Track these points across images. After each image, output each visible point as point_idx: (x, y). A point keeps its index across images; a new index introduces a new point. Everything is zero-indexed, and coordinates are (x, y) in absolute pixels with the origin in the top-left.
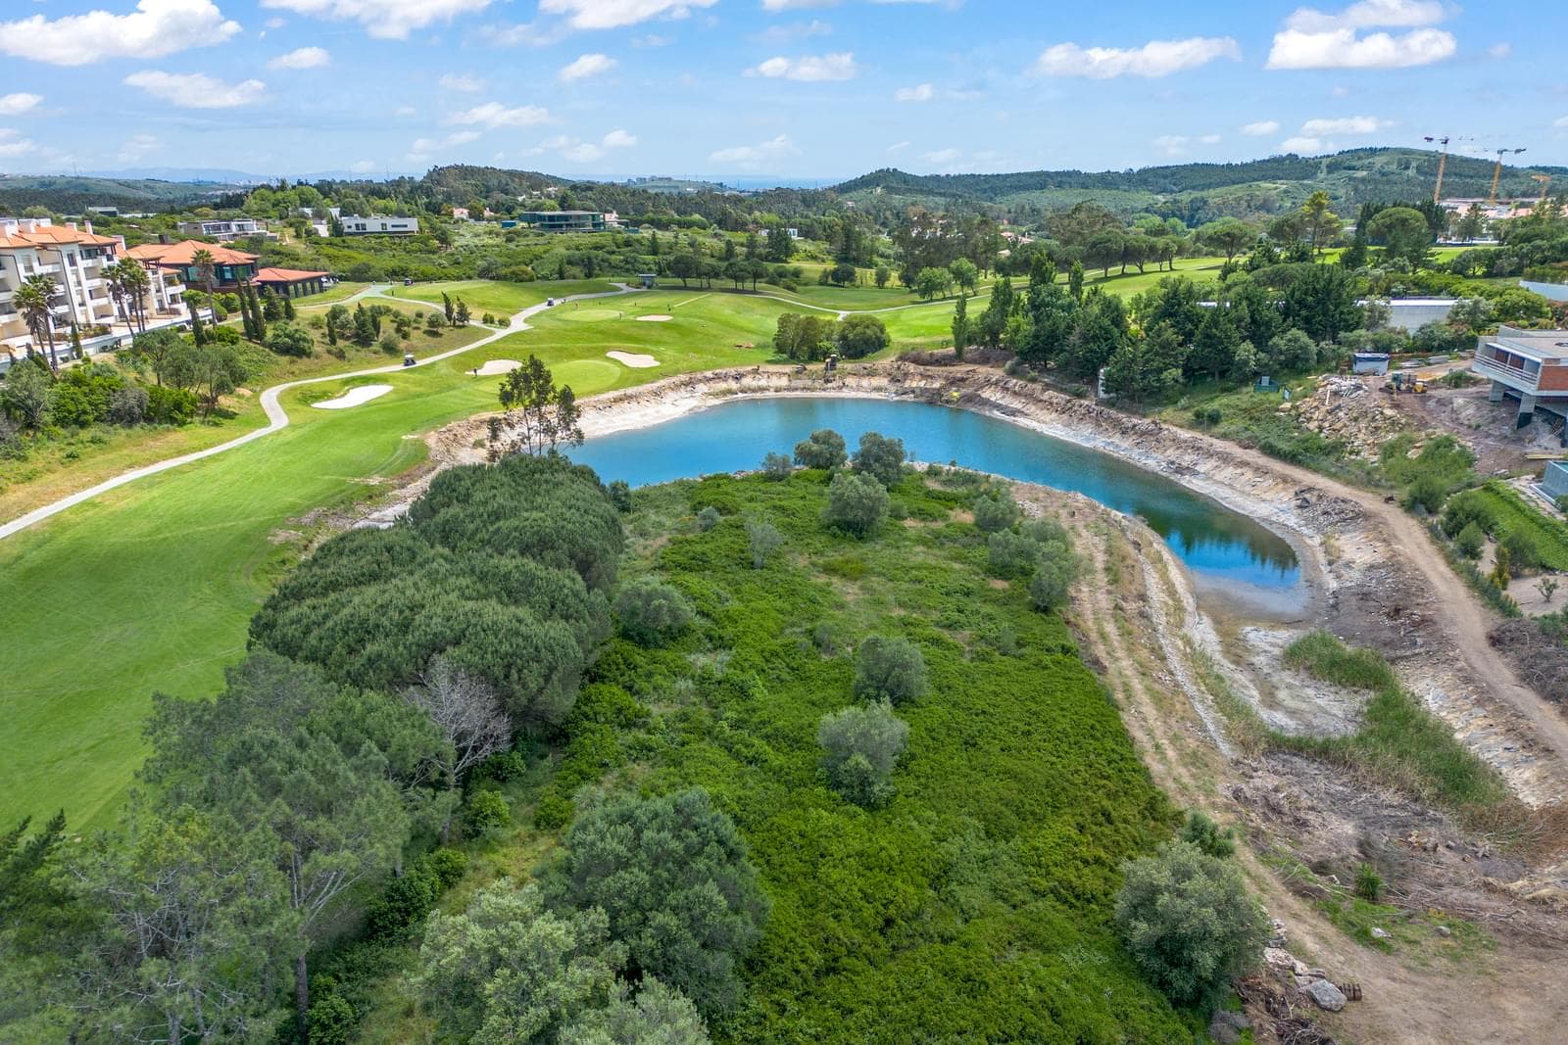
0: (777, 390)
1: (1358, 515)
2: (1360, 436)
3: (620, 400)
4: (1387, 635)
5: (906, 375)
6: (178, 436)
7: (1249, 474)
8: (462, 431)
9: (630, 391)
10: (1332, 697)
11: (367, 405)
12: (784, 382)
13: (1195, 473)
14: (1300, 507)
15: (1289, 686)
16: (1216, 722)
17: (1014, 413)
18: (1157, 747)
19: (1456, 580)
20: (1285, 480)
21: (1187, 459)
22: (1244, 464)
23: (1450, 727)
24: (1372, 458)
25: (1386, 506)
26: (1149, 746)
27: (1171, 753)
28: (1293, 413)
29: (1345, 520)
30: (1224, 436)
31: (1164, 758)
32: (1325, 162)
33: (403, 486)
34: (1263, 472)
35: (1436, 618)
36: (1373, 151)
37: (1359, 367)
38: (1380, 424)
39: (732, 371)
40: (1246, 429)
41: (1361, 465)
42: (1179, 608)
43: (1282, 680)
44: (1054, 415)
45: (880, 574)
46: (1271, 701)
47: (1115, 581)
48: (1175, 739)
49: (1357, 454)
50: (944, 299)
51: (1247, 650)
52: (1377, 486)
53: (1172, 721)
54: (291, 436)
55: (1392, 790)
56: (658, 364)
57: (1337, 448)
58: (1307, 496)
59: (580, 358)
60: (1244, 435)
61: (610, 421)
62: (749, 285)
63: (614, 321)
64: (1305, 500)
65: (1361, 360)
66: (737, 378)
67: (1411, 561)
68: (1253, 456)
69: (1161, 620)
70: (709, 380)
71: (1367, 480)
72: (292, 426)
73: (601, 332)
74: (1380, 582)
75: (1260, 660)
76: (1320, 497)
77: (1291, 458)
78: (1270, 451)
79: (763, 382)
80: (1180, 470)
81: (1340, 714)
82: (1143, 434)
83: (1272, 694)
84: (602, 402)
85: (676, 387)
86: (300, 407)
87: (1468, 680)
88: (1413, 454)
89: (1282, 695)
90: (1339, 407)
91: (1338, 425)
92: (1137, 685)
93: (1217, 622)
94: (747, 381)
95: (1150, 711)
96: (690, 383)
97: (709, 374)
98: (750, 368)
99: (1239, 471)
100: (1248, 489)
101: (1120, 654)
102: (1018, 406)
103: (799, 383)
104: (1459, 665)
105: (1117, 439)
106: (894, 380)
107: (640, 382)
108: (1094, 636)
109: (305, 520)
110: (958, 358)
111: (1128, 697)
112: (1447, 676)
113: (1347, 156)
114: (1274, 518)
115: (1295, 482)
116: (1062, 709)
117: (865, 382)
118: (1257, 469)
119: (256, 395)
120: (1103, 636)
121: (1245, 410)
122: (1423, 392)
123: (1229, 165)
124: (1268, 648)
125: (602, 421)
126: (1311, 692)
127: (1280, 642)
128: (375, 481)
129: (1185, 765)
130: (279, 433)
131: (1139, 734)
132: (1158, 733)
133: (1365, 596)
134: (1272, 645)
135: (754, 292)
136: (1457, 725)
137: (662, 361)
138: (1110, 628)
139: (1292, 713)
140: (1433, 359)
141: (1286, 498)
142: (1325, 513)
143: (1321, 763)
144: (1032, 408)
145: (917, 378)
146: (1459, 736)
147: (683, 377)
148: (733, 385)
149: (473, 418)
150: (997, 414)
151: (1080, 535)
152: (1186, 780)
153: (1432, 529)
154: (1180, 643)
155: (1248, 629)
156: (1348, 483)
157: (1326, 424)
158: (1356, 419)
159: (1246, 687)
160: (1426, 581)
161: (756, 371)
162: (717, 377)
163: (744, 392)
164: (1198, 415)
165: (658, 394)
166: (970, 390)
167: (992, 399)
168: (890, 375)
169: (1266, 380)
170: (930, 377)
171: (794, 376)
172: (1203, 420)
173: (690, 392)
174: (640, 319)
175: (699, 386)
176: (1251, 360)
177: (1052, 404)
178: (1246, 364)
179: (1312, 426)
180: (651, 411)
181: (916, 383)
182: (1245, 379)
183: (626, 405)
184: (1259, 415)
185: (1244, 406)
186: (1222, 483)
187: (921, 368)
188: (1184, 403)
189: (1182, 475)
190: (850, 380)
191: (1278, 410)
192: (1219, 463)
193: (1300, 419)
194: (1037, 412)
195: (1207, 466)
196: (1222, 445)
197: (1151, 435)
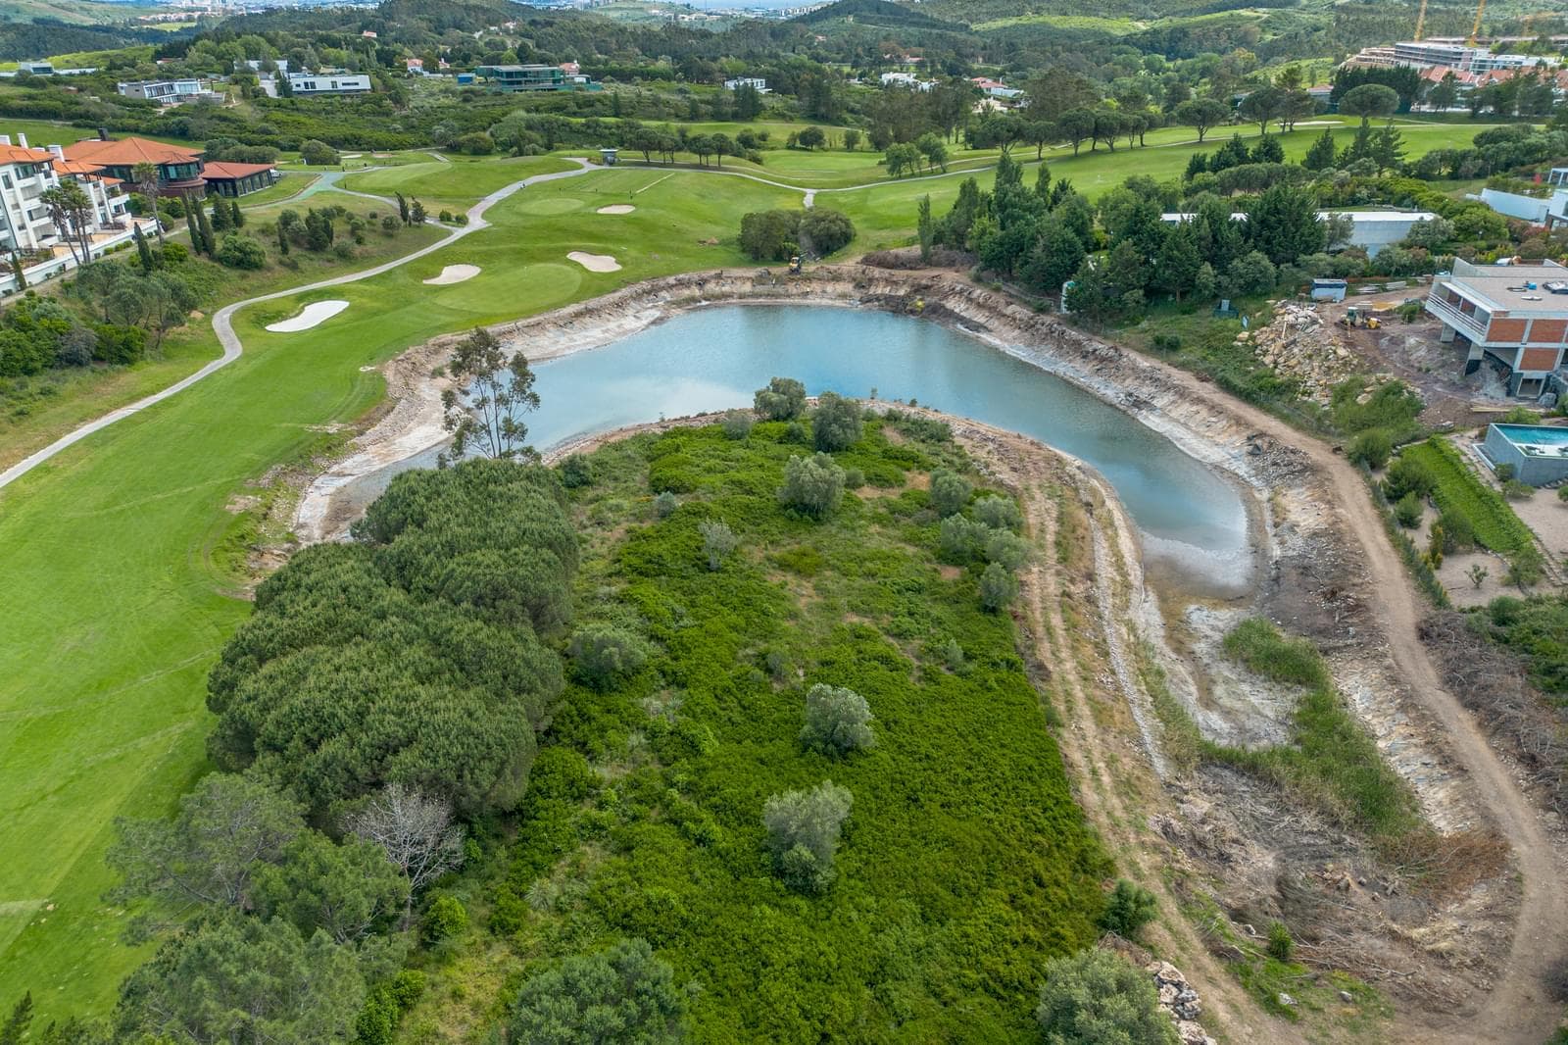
0: (741, 296)
1: (1305, 468)
2: (1313, 375)
3: (579, 315)
4: (1322, 621)
5: (871, 280)
6: (130, 377)
7: (1204, 413)
8: (420, 358)
9: (592, 303)
10: (1265, 695)
11: (322, 326)
12: (747, 287)
13: (1152, 408)
14: (1251, 454)
15: (1227, 681)
16: (1154, 730)
17: (978, 327)
18: (1094, 772)
19: (1393, 555)
20: (1239, 421)
21: (1145, 391)
22: (1200, 401)
23: (1374, 737)
24: (1321, 399)
25: (1333, 457)
26: (1086, 772)
27: (1106, 779)
28: (1250, 343)
29: (1293, 473)
30: (1183, 366)
31: (1099, 787)
33: (361, 433)
34: (1216, 410)
35: (1371, 605)
37: (1318, 293)
38: (1332, 363)
39: (695, 276)
40: (1205, 358)
41: (1312, 407)
42: (1127, 586)
43: (1219, 673)
44: (1017, 332)
45: (834, 568)
46: (1208, 702)
47: (1063, 560)
48: (1111, 762)
49: (1310, 395)
50: (913, 175)
51: (1190, 635)
52: (1327, 433)
53: (1110, 738)
54: (246, 369)
55: (1313, 812)
56: (619, 267)
57: (1288, 389)
58: (1259, 442)
59: (540, 260)
60: (1201, 366)
61: (572, 340)
62: (713, 158)
63: (575, 213)
64: (1257, 447)
65: (1319, 286)
66: (701, 283)
67: (1352, 530)
68: (1208, 390)
69: (1107, 604)
70: (671, 287)
71: (1317, 426)
72: (246, 357)
73: (559, 229)
74: (1321, 554)
75: (1201, 647)
76: (1271, 445)
77: (1247, 397)
78: (1227, 387)
79: (726, 289)
80: (1138, 404)
81: (1271, 715)
82: (1103, 359)
83: (1209, 691)
84: (562, 318)
85: (638, 297)
86: (254, 332)
87: (1394, 681)
88: (1362, 400)
89: (1219, 691)
90: (1294, 342)
91: (1293, 362)
92: (1078, 692)
93: (1163, 599)
94: (710, 286)
95: (1089, 725)
96: (653, 291)
97: (671, 280)
98: (713, 273)
99: (1194, 408)
100: (1202, 429)
101: (1065, 654)
102: (981, 319)
103: (759, 289)
104: (1389, 661)
105: (1078, 363)
106: (859, 286)
107: (600, 292)
108: (1040, 631)
109: (264, 482)
110: (926, 261)
111: (1070, 710)
112: (1374, 674)
114: (1226, 466)
115: (1248, 425)
116: (1003, 746)
117: (829, 288)
118: (1214, 408)
119: (208, 317)
120: (1049, 630)
121: (1204, 337)
122: (1377, 328)
124: (1209, 633)
125: (563, 340)
126: (1246, 688)
127: (1221, 625)
128: (333, 428)
129: (1119, 795)
130: (232, 366)
131: (1077, 757)
132: (1096, 754)
133: (1305, 570)
134: (1213, 628)
135: (719, 168)
136: (1380, 731)
137: (623, 264)
138: (1056, 620)
139: (1227, 713)
140: (1390, 286)
141: (1237, 442)
142: (1275, 464)
143: (1250, 777)
144: (994, 324)
145: (882, 284)
146: (1381, 744)
147: (646, 285)
148: (696, 292)
149: (431, 341)
150: (961, 328)
151: (1033, 498)
152: (1119, 813)
153: (1374, 489)
154: (1124, 630)
155: (1192, 607)
156: (1298, 428)
157: (1281, 360)
158: (1310, 357)
159: (1185, 682)
160: (1364, 555)
161: (719, 276)
162: (681, 284)
163: (706, 299)
164: (1159, 341)
165: (620, 305)
166: (935, 299)
167: (957, 310)
168: (854, 280)
169: (1226, 303)
170: (896, 283)
171: (759, 280)
172: (1164, 347)
173: (653, 301)
174: (601, 211)
175: (664, 294)
176: (1211, 282)
177: (1014, 319)
178: (1206, 287)
179: (1268, 360)
180: (612, 325)
181: (881, 290)
182: (1203, 302)
183: (587, 319)
184: (1217, 343)
185: (1203, 331)
186: (1178, 421)
187: (886, 272)
188: (1144, 324)
189: (1140, 409)
190: (816, 286)
191: (1235, 339)
192: (1175, 398)
193: (1257, 351)
194: (1000, 328)
195: (1163, 400)
196: (1181, 377)
197: (1111, 361)
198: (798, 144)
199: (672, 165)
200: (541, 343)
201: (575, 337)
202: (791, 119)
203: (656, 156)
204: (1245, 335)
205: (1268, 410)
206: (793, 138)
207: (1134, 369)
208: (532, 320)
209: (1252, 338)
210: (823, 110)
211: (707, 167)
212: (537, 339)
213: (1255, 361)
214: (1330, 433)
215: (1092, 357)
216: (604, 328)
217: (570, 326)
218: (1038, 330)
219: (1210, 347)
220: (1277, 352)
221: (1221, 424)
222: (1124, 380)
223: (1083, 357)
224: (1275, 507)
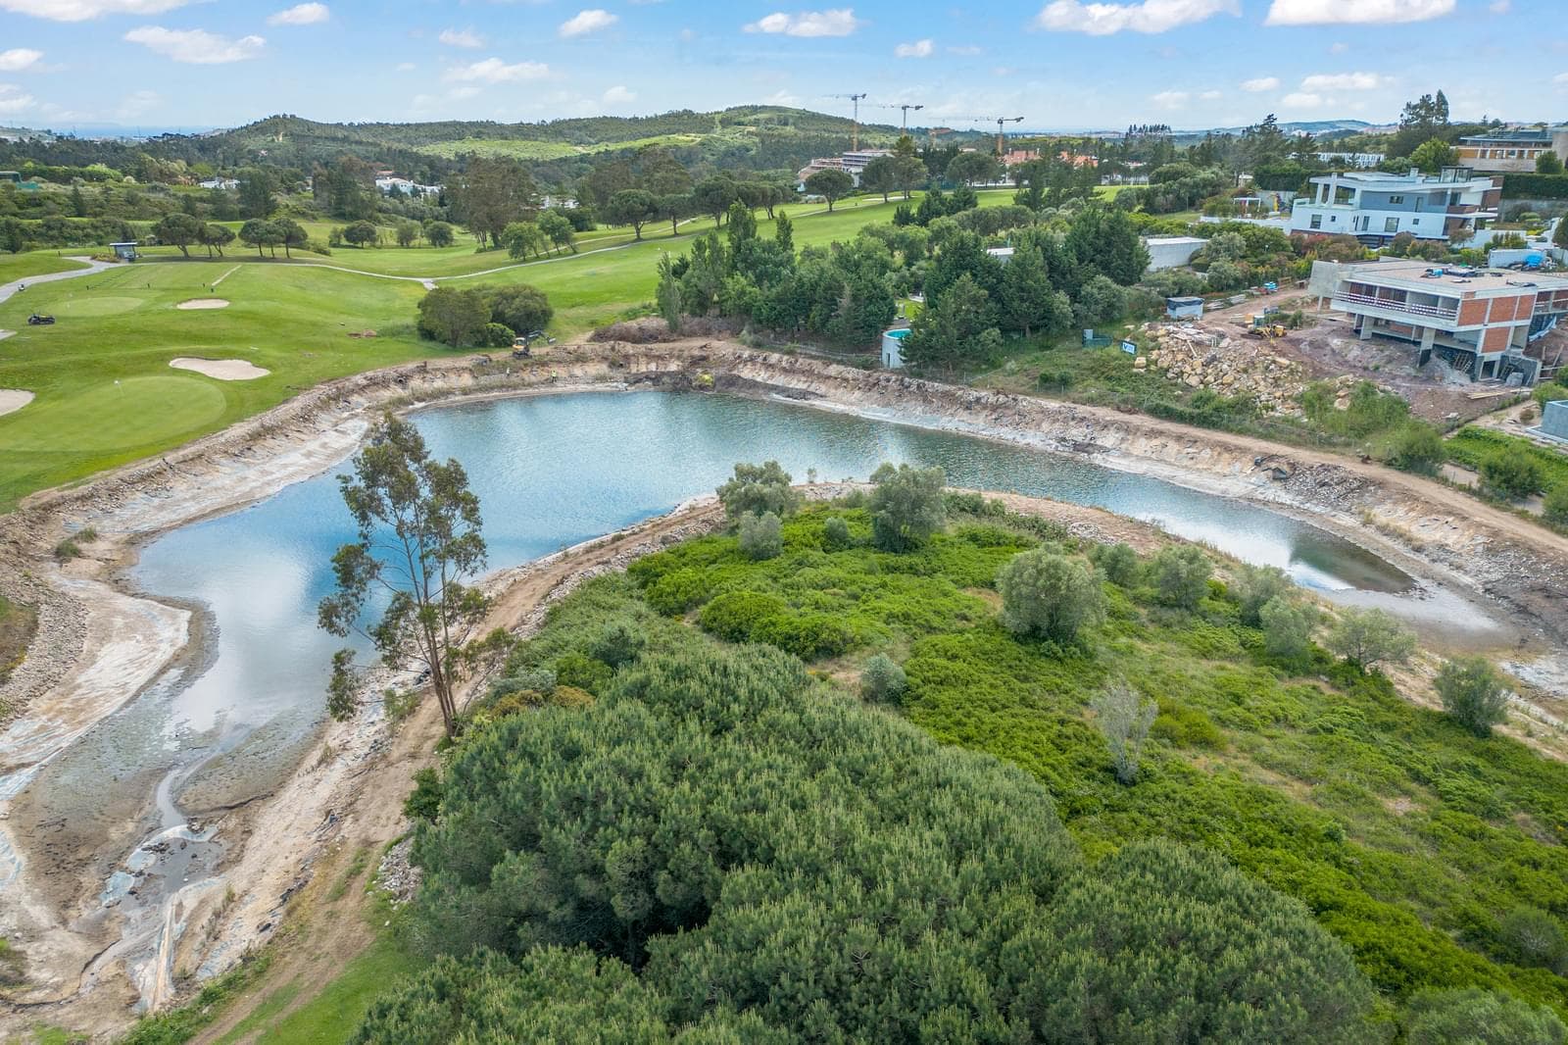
0: (465, 392)
1: (1362, 483)
2: (1262, 388)
3: (256, 436)
5: (626, 357)
7: (1173, 447)
12: (467, 380)
13: (1105, 450)
14: (1277, 479)
17: (804, 395)
20: (1227, 448)
21: (1077, 433)
22: (1154, 433)
24: (1289, 412)
25: (1372, 468)
29: (1352, 490)
30: (1091, 401)
32: (718, 118)
34: (1186, 440)
36: (755, 109)
38: (1278, 373)
39: (390, 372)
40: (1113, 391)
41: (1288, 421)
44: (857, 394)
49: (1273, 408)
56: (264, 373)
57: (1243, 405)
58: (1274, 465)
59: (126, 374)
60: (1115, 399)
61: (264, 473)
62: (280, 249)
63: (143, 312)
64: (1279, 470)
65: (1179, 305)
66: (402, 380)
67: (1528, 538)
68: (1150, 422)
70: (363, 388)
73: (133, 332)
76: (1291, 466)
77: (1204, 421)
78: (1168, 414)
79: (439, 384)
80: (1078, 447)
82: (994, 408)
84: (234, 444)
85: (324, 405)
88: (1341, 404)
90: (1214, 358)
91: (1228, 379)
94: (416, 383)
96: (341, 397)
97: (360, 379)
98: (411, 366)
99: (1156, 442)
100: (1186, 462)
102: (802, 386)
103: (484, 380)
105: (964, 415)
106: (614, 364)
107: (266, 405)
110: (675, 331)
113: (735, 112)
114: (1260, 497)
115: (1240, 450)
117: (578, 371)
118: (1179, 438)
121: (1092, 369)
122: (1284, 335)
123: (635, 119)
125: (252, 474)
133: (1545, 592)
135: (289, 261)
137: (268, 366)
141: (1247, 470)
142: (1321, 485)
144: (821, 387)
145: (643, 360)
147: (322, 390)
148: (398, 391)
150: (779, 397)
153: (1471, 492)
155: (1506, 667)
157: (1210, 378)
158: (1245, 371)
161: (422, 370)
162: (373, 383)
163: (420, 400)
164: (1046, 379)
165: (306, 417)
166: (722, 371)
167: (759, 379)
168: (605, 359)
169: (1089, 334)
170: (660, 357)
171: (478, 370)
172: (1053, 385)
173: (344, 409)
174: (183, 306)
175: (355, 398)
177: (846, 380)
179: (1194, 381)
181: (644, 367)
182: (1063, 335)
183: (270, 442)
184: (1112, 373)
185: (1086, 364)
186: (1150, 459)
187: (641, 348)
188: (1010, 365)
189: (1089, 453)
190: (556, 371)
191: (1133, 366)
192: (1121, 435)
193: (1170, 375)
194: (833, 391)
195: (1109, 439)
196: (1104, 413)
197: (1007, 408)
198: (344, 242)
199: (221, 258)
200: (219, 483)
201: (267, 467)
202: (315, 218)
203: (194, 249)
204: (1141, 361)
205: (1242, 431)
206: (336, 235)
207: (1043, 411)
208: (190, 451)
209: (1149, 363)
210: (348, 209)
211: (273, 259)
212: (208, 478)
213: (1176, 385)
214: (1334, 445)
215: (978, 407)
216: (303, 451)
217: (250, 453)
218: (885, 387)
219: (1109, 379)
220: (1199, 371)
221: (1207, 453)
222: (1039, 425)
223: (967, 408)
224: (1384, 530)
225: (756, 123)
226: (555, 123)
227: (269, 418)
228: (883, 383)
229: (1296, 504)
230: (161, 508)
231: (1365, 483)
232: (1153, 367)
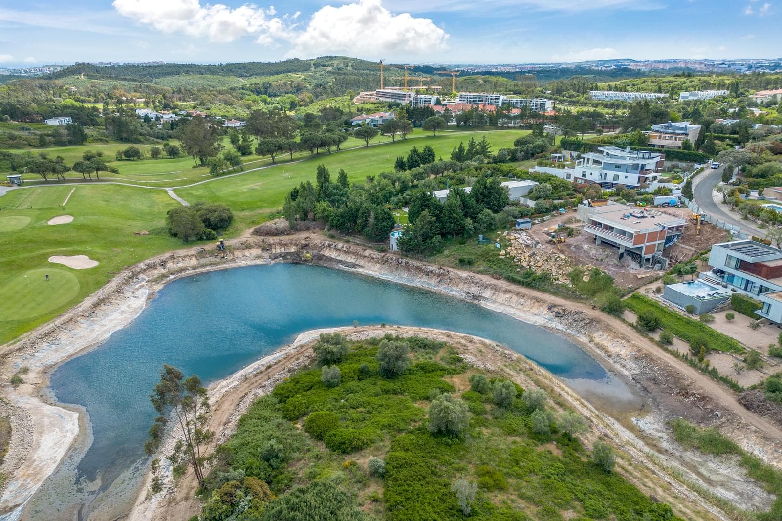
0: (194, 268)
2: (553, 270)
3: (96, 305)
4: (696, 410)
5: (270, 245)
7: (514, 297)
10: (724, 466)
12: (194, 262)
13: (486, 299)
14: (557, 317)
17: (354, 265)
19: (681, 363)
20: (537, 300)
21: (474, 290)
22: (507, 291)
24: (566, 282)
25: (596, 312)
29: (587, 324)
30: (481, 272)
32: (312, 62)
35: (709, 396)
36: (331, 58)
38: (560, 263)
39: (158, 261)
40: (490, 267)
41: (564, 286)
42: (600, 418)
43: (692, 459)
44: (378, 266)
45: (509, 475)
49: (558, 279)
50: (226, 173)
51: (653, 439)
52: (580, 298)
56: (95, 263)
57: (545, 278)
58: (556, 310)
60: (491, 272)
61: (102, 326)
62: (94, 175)
64: (558, 313)
65: (521, 223)
66: (163, 264)
67: (651, 353)
68: (506, 285)
70: (145, 270)
74: (652, 370)
75: (666, 446)
76: (563, 310)
77: (529, 285)
78: (513, 280)
79: (181, 265)
80: (475, 297)
81: (740, 479)
82: (439, 275)
84: (86, 311)
85: (127, 282)
87: (766, 439)
88: (586, 279)
89: (704, 472)
90: (534, 254)
91: (539, 264)
93: (617, 419)
94: (170, 265)
96: (134, 276)
97: (142, 265)
98: (167, 255)
99: (507, 296)
100: (520, 307)
102: (353, 261)
103: (203, 261)
104: (753, 428)
105: (425, 279)
106: (264, 249)
107: (99, 285)
110: (294, 229)
112: (753, 437)
113: (321, 60)
114: (549, 326)
115: (543, 301)
117: (247, 253)
118: (517, 294)
121: (482, 256)
123: (269, 63)
125: (96, 327)
126: (712, 465)
127: (657, 427)
133: (654, 381)
134: (657, 431)
135: (98, 180)
137: (97, 259)
139: (723, 486)
140: (546, 218)
141: (545, 311)
142: (574, 321)
144: (361, 262)
145: (278, 246)
147: (125, 274)
148: (161, 271)
150: (342, 267)
153: (634, 327)
154: (634, 449)
155: (634, 420)
157: (532, 263)
158: (547, 261)
159: (686, 472)
160: (672, 367)
161: (172, 257)
162: (150, 267)
163: (172, 274)
164: (462, 261)
165: (119, 291)
166: (316, 252)
167: (333, 257)
168: (260, 246)
169: (481, 236)
170: (286, 245)
171: (201, 254)
172: (464, 263)
173: (136, 283)
174: (51, 223)
175: (141, 276)
176: (471, 226)
177: (373, 258)
178: (470, 229)
179: (525, 264)
180: (124, 307)
181: (278, 250)
182: (470, 237)
183: (103, 307)
184: (490, 258)
185: (479, 253)
186: (504, 304)
187: (276, 239)
188: (446, 252)
189: (479, 301)
190: (237, 253)
191: (499, 255)
192: (493, 291)
193: (515, 260)
194: (367, 264)
195: (487, 294)
196: (486, 279)
197: (444, 276)
198: (124, 157)
199: (64, 181)
200: (82, 334)
201: (103, 322)
202: (107, 142)
203: (51, 177)
204: (503, 252)
205: (544, 291)
206: (119, 154)
207: (460, 278)
208: (66, 317)
209: (507, 253)
210: (124, 135)
211: (90, 180)
212: (76, 331)
213: (517, 265)
214: (582, 299)
215: (432, 275)
216: (119, 311)
217: (94, 315)
218: (390, 263)
219: (489, 261)
220: (527, 259)
221: (528, 302)
222: (458, 285)
223: (428, 275)
224: (598, 346)
225: (332, 65)
226: (229, 65)
227: (101, 293)
228: (390, 261)
229: (564, 330)
230: (56, 350)
231: (592, 321)
232: (508, 256)
